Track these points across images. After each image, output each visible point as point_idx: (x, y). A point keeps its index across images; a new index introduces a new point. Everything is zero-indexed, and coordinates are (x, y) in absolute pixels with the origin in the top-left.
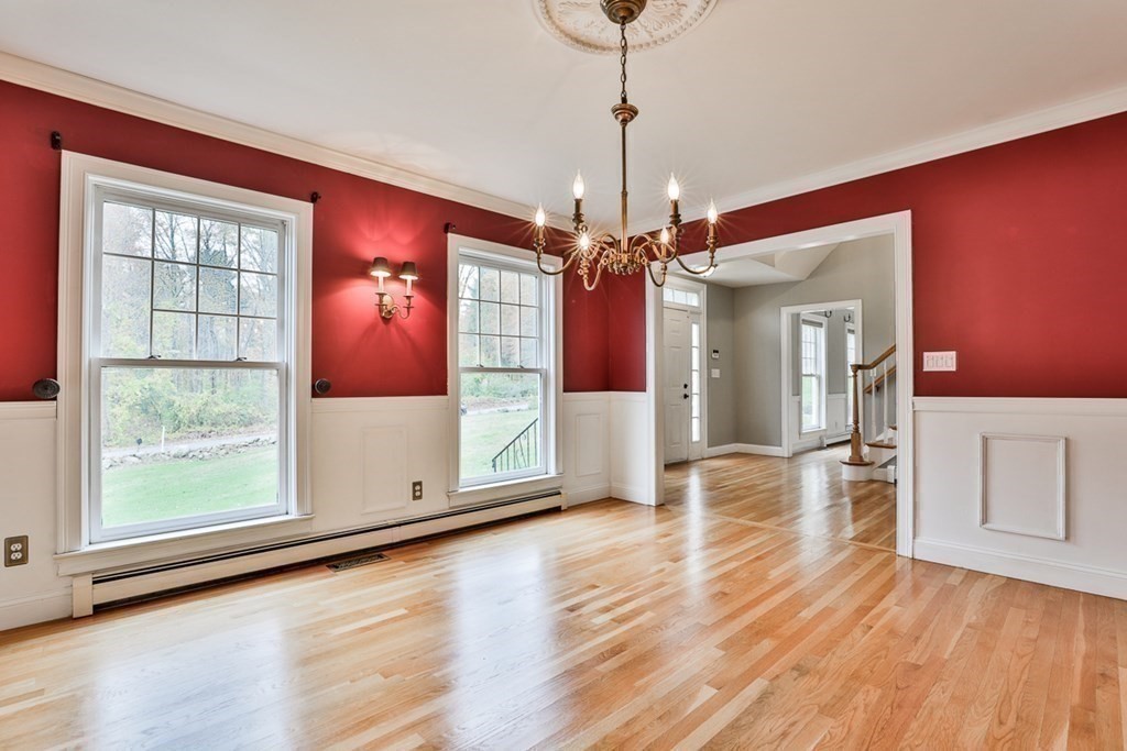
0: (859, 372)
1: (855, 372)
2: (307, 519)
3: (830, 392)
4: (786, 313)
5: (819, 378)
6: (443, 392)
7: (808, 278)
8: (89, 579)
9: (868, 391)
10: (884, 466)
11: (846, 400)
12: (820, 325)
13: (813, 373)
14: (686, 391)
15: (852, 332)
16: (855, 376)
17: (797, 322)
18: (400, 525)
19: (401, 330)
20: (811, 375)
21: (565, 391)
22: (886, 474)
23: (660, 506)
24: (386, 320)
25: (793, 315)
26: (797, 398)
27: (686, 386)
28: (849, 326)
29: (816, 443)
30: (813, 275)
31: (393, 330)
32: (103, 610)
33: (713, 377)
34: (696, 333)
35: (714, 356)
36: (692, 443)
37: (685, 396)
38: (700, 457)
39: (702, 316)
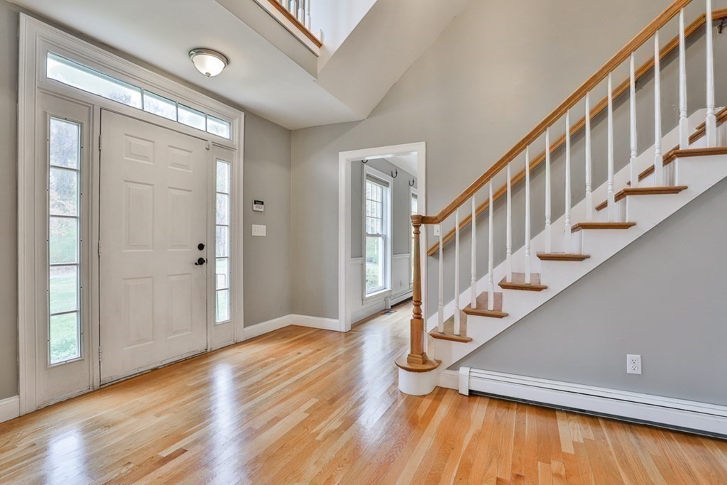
0: (423, 228)
1: (417, 227)
3: (395, 252)
4: (345, 160)
5: (385, 239)
7: (369, 117)
9: (433, 253)
10: (455, 367)
11: (410, 259)
12: (387, 184)
13: (380, 233)
14: (202, 254)
15: (415, 196)
16: (417, 233)
17: (359, 175)
20: (377, 235)
22: (457, 380)
25: (354, 164)
26: (359, 260)
27: (201, 247)
28: (413, 190)
29: (381, 306)
30: (374, 112)
33: (253, 234)
34: (223, 174)
35: (255, 207)
36: (216, 325)
37: (201, 261)
38: (232, 343)
39: (235, 153)
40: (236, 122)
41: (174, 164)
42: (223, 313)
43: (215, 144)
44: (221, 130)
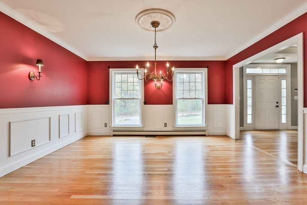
2: (144, 127)
6: (172, 104)
8: (113, 131)
18: (161, 131)
19: (162, 91)
21: (208, 104)
23: (237, 140)
24: (159, 89)
27: (277, 103)
31: (160, 91)
32: (114, 136)
33: (294, 99)
34: (284, 83)
35: (295, 91)
36: (281, 123)
37: (277, 106)
38: (287, 129)
39: (288, 76)
40: (288, 68)
41: (270, 84)
42: (284, 120)
43: (281, 76)
44: (283, 71)
